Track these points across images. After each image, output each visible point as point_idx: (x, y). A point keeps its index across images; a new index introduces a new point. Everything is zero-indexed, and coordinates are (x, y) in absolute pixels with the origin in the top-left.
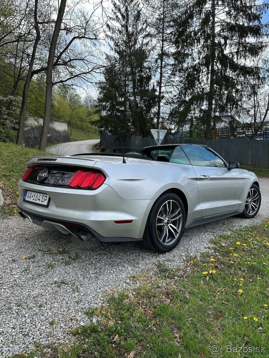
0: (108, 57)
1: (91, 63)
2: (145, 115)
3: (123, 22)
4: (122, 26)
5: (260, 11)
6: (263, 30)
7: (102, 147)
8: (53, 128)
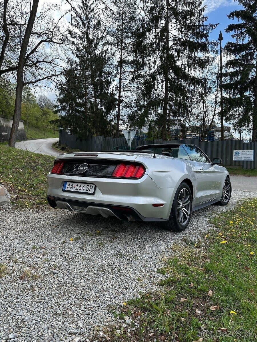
0: (69, 61)
1: (58, 66)
2: (105, 116)
3: (84, 29)
4: (83, 33)
5: (207, 31)
6: (210, 47)
7: (62, 146)
8: (9, 127)
